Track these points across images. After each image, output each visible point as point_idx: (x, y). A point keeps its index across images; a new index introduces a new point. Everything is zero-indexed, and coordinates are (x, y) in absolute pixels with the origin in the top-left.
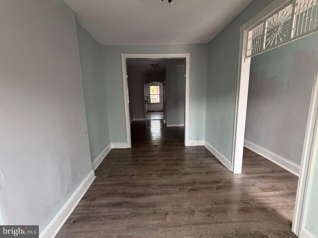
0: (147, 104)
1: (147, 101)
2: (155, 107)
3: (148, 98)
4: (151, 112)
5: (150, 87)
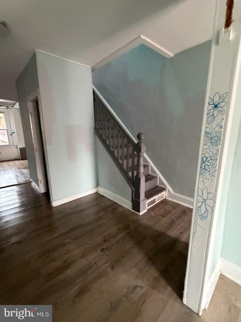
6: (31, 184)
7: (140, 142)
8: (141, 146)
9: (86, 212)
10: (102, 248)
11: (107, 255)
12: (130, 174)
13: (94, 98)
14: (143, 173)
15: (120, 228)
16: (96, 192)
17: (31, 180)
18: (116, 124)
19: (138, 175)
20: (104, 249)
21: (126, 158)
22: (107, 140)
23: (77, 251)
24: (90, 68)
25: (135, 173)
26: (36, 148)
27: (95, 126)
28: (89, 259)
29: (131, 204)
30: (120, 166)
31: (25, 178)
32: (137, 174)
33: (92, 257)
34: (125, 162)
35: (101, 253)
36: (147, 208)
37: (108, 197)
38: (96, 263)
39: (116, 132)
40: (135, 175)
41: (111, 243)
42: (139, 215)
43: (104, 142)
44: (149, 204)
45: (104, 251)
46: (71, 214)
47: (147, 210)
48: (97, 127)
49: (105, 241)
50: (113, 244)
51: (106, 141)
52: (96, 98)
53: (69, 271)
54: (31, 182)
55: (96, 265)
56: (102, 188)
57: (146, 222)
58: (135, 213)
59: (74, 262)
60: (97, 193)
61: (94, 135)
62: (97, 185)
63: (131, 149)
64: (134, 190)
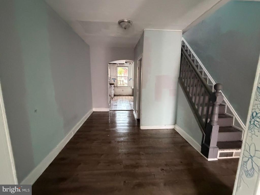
0: (114, 87)
1: (113, 84)
2: (123, 91)
3: (116, 81)
4: (118, 96)
5: (118, 68)
6: (133, 112)
7: (217, 92)
8: (217, 96)
9: (160, 140)
10: (163, 168)
11: (164, 175)
12: (204, 120)
13: (182, 54)
14: (217, 122)
15: (182, 162)
16: (173, 128)
17: (134, 109)
18: (196, 75)
19: (210, 123)
20: (163, 169)
21: (202, 105)
22: (188, 87)
23: (145, 161)
24: (181, 32)
25: (209, 120)
26: (138, 90)
27: (179, 76)
28: (151, 170)
29: (201, 147)
30: (195, 112)
31: (131, 108)
32: (210, 121)
33: (153, 170)
34: (201, 108)
35: (160, 171)
36: (218, 158)
37: (182, 135)
38: (154, 175)
39: (196, 81)
40: (208, 122)
41: (170, 169)
42: (207, 160)
43: (184, 89)
44: (221, 155)
45: (163, 171)
46: (150, 138)
47: (217, 160)
48: (181, 76)
49: (166, 165)
50: (172, 170)
51: (186, 88)
52: (183, 54)
53: (137, 170)
54: (133, 110)
55: (154, 176)
56: (178, 127)
57: (211, 169)
58: (202, 156)
59: (142, 166)
60: (174, 130)
61: (178, 83)
62: (175, 123)
63: (207, 98)
64: (205, 135)
